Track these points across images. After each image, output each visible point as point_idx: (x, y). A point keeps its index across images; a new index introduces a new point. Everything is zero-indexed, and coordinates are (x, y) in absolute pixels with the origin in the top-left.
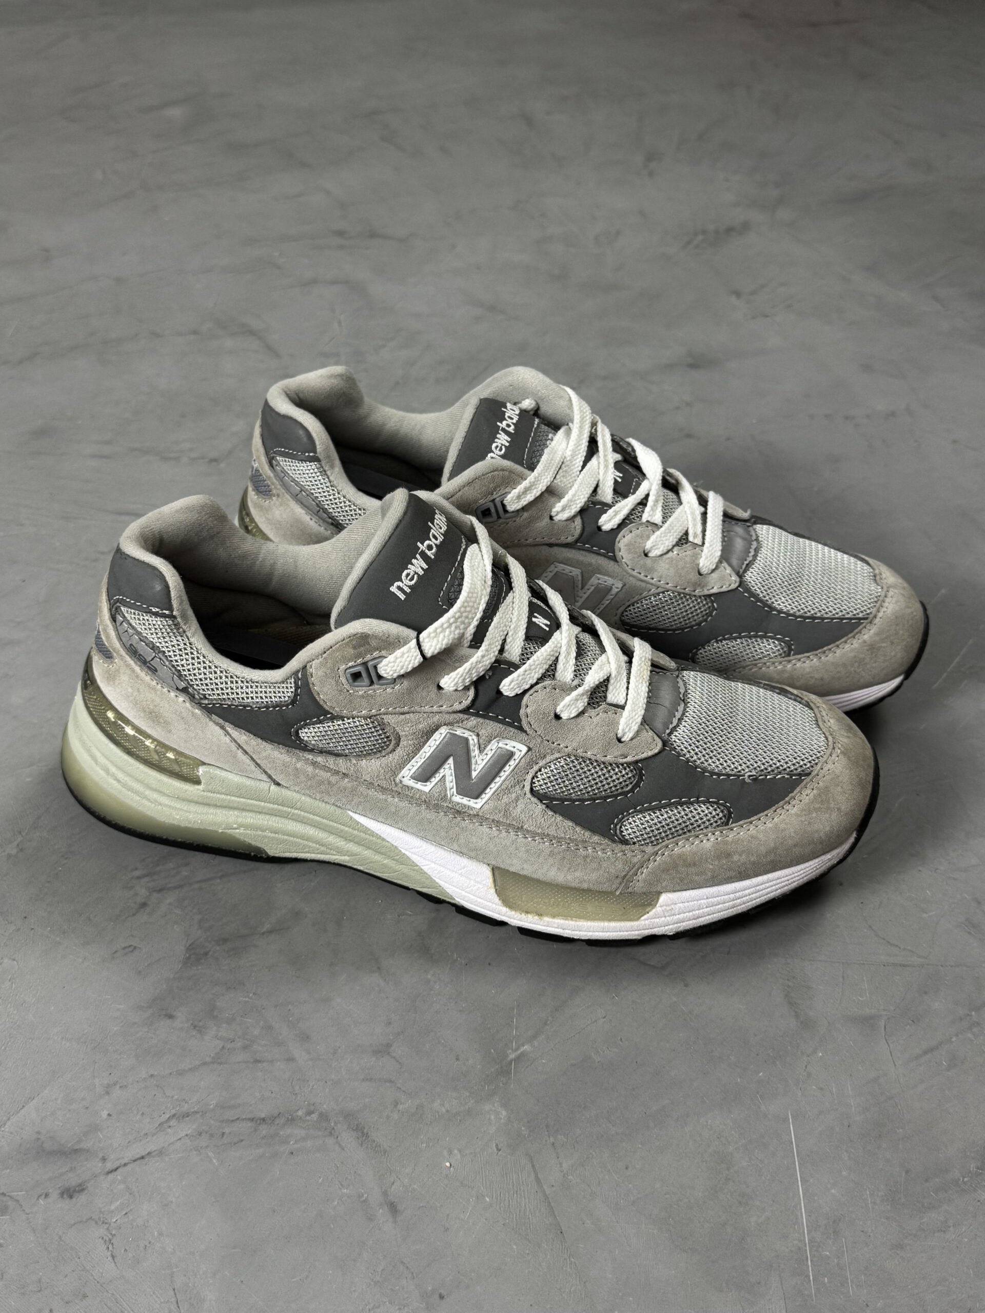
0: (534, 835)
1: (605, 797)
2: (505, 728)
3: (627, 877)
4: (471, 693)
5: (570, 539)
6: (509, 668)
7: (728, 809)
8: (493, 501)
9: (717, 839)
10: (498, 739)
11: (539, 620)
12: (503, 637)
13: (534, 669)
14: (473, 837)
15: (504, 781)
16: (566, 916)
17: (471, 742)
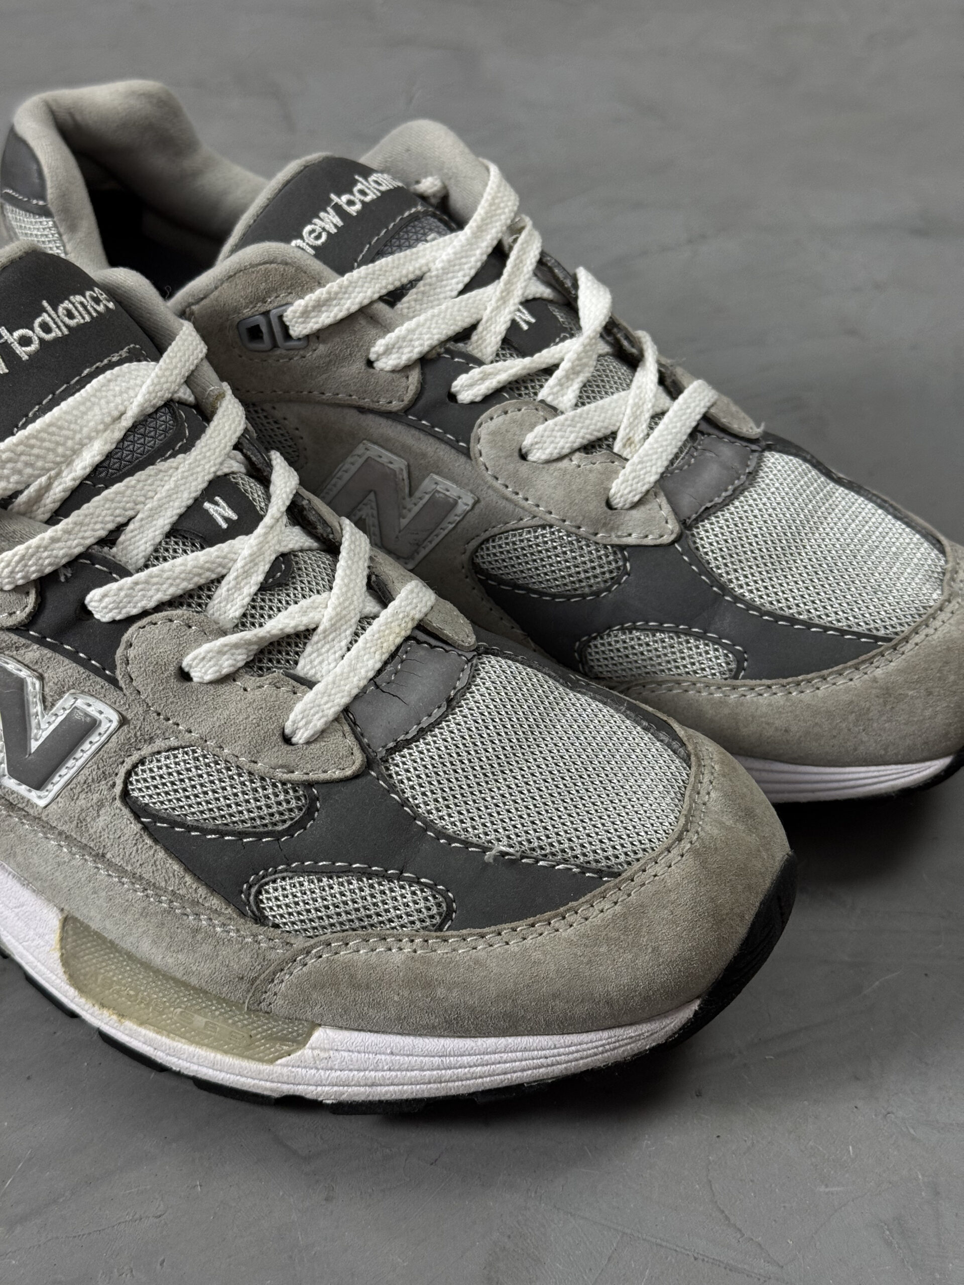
0: (122, 872)
1: (239, 833)
2: (89, 676)
3: (258, 982)
4: (31, 600)
5: (396, 405)
6: (111, 573)
7: (449, 902)
8: (266, 314)
9: (415, 951)
10: (72, 691)
11: (217, 508)
12: (121, 520)
13: (157, 584)
14: (35, 857)
15: (83, 768)
16: (160, 1029)
17: (30, 688)
